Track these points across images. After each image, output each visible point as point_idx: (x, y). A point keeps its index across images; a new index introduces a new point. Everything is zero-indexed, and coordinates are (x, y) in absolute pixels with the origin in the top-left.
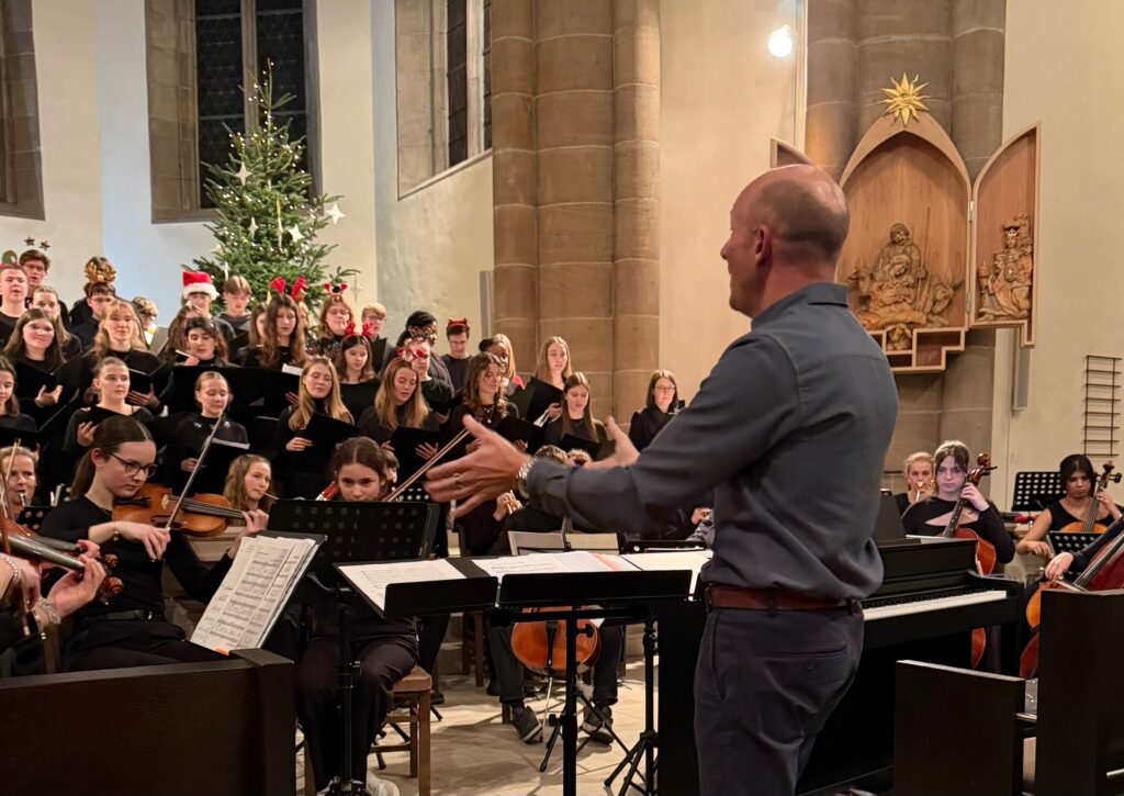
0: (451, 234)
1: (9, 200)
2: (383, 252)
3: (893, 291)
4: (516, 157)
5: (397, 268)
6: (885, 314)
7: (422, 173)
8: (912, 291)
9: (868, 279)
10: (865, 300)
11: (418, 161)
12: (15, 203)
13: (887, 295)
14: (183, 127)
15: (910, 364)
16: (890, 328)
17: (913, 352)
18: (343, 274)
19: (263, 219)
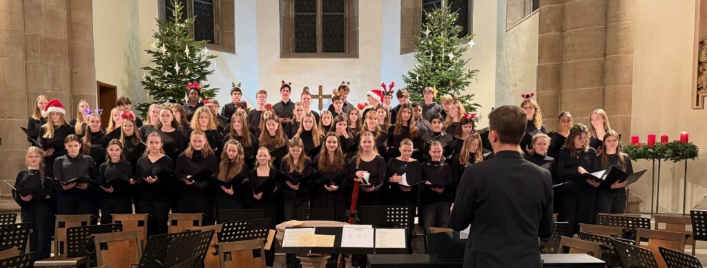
0: (527, 47)
1: (347, 51)
2: (499, 57)
4: (551, 9)
5: (504, 64)
7: (518, 18)
11: (517, 11)
12: (349, 52)
14: (415, 10)
18: (472, 72)
19: (436, 51)
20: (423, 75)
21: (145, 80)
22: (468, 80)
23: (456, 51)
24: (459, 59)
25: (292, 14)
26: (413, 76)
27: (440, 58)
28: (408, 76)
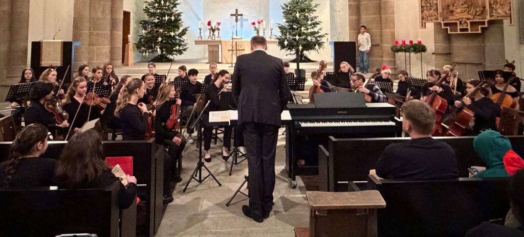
3: (460, 9)
6: (459, 16)
8: (467, 9)
9: (452, 6)
10: (452, 12)
13: (459, 10)
15: (468, 31)
16: (460, 20)
17: (469, 27)
21: (145, 8)
22: (315, 9)
26: (287, 6)
28: (284, 6)
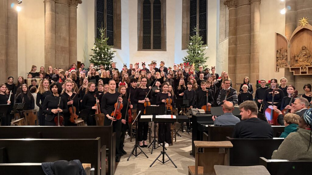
1: (162, 49)
2: (217, 52)
3: (302, 59)
4: (233, 37)
5: (219, 55)
6: (301, 64)
7: (224, 38)
8: (307, 59)
9: (297, 57)
10: (297, 61)
11: (223, 36)
13: (301, 60)
14: (187, 34)
15: (306, 73)
16: (302, 66)
17: (307, 71)
18: (207, 58)
19: (194, 50)
20: (190, 58)
21: (90, 60)
22: (206, 60)
23: (202, 50)
24: (202, 53)
25: (142, 35)
26: (186, 59)
27: (195, 52)
